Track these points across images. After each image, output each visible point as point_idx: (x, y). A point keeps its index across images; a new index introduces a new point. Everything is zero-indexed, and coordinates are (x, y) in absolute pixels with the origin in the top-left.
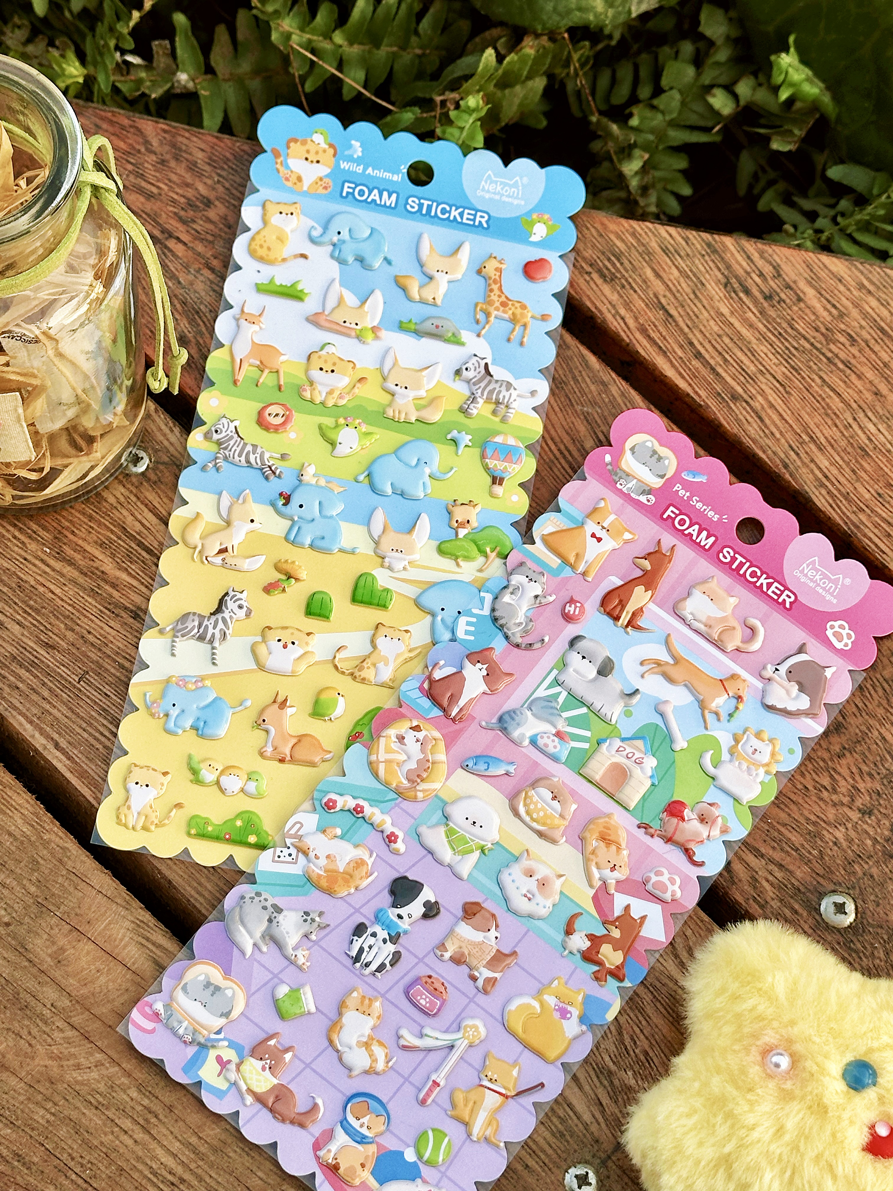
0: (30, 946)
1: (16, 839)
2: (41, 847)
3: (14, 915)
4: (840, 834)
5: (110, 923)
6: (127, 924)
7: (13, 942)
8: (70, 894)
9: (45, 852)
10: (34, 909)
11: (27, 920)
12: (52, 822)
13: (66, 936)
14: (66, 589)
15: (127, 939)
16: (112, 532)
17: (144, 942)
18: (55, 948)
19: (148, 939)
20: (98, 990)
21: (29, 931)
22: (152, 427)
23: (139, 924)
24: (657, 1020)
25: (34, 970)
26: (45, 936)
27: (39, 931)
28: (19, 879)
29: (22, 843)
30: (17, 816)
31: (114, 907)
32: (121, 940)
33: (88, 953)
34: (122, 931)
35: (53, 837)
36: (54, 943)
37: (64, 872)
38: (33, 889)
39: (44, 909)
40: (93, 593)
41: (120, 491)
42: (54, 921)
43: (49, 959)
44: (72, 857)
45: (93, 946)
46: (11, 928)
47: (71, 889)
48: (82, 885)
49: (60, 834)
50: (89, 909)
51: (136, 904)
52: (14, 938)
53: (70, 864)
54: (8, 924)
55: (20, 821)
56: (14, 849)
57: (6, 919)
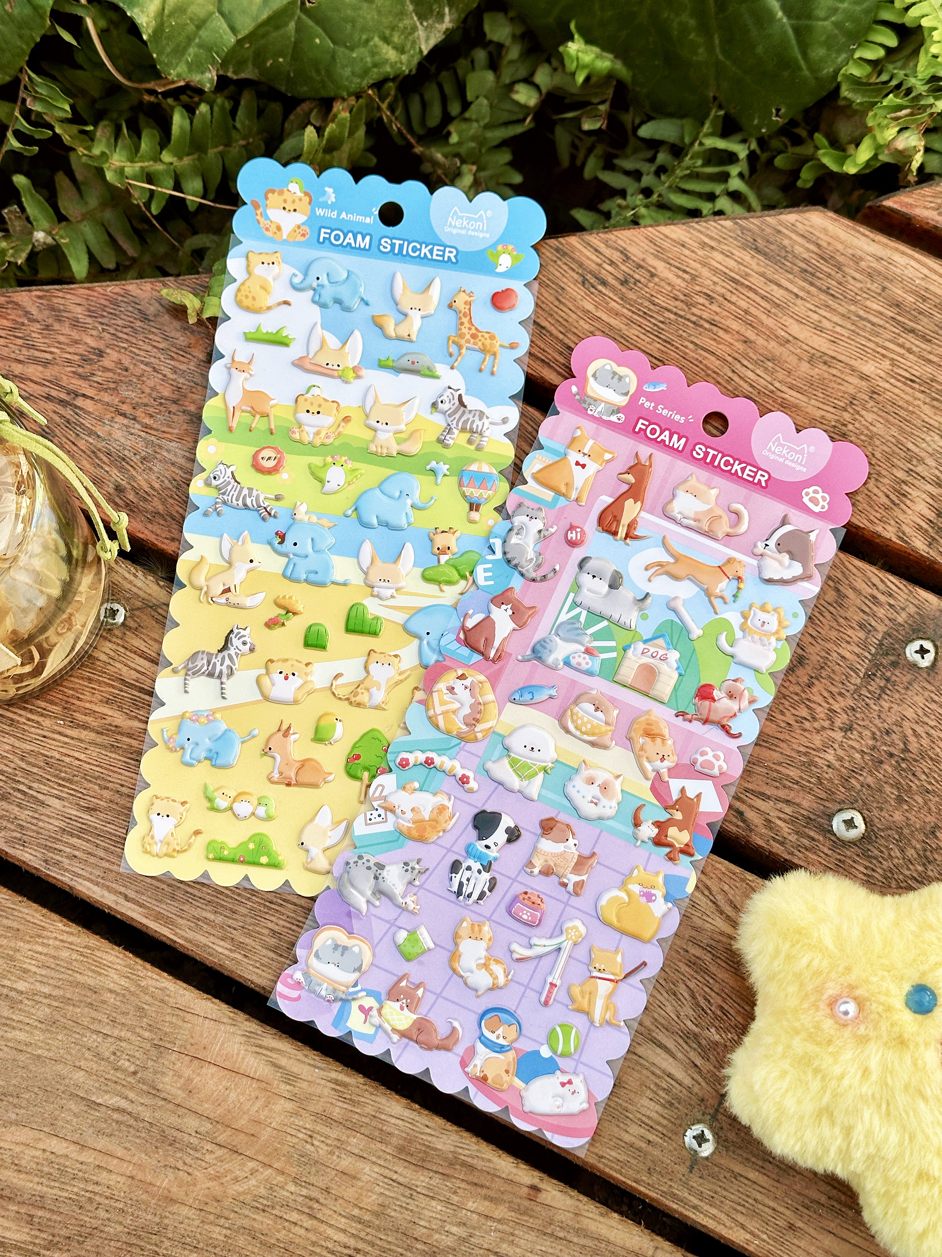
0: (160, 1086)
1: (117, 994)
2: (142, 994)
3: (138, 1062)
4: (830, 757)
5: (223, 1044)
6: (238, 1039)
7: (145, 1088)
8: (181, 1027)
9: (147, 998)
10: (154, 1052)
11: (150, 1063)
12: (145, 968)
13: (188, 1067)
14: (88, 752)
15: (242, 1052)
16: (113, 687)
17: (258, 1050)
18: (182, 1081)
19: (260, 1047)
20: (231, 1106)
21: (156, 1072)
22: (117, 578)
23: (249, 1035)
24: (722, 975)
25: (171, 1106)
26: (171, 1073)
27: (164, 1070)
28: (131, 1029)
29: (124, 996)
30: (112, 973)
31: (222, 1027)
32: (238, 1054)
33: (212, 1075)
34: (236, 1046)
35: (150, 982)
36: (180, 1077)
37: (169, 1011)
38: (147, 1034)
39: (162, 1049)
40: (113, 748)
41: (107, 647)
42: (174, 1056)
43: (180, 1092)
44: (172, 994)
45: (215, 1069)
46: (139, 1075)
47: (180, 1023)
48: (188, 1017)
49: (155, 976)
50: (201, 1036)
51: (241, 1017)
52: (144, 1084)
53: (172, 1001)
54: (135, 1073)
55: (116, 977)
56: (118, 1003)
57: (132, 1069)
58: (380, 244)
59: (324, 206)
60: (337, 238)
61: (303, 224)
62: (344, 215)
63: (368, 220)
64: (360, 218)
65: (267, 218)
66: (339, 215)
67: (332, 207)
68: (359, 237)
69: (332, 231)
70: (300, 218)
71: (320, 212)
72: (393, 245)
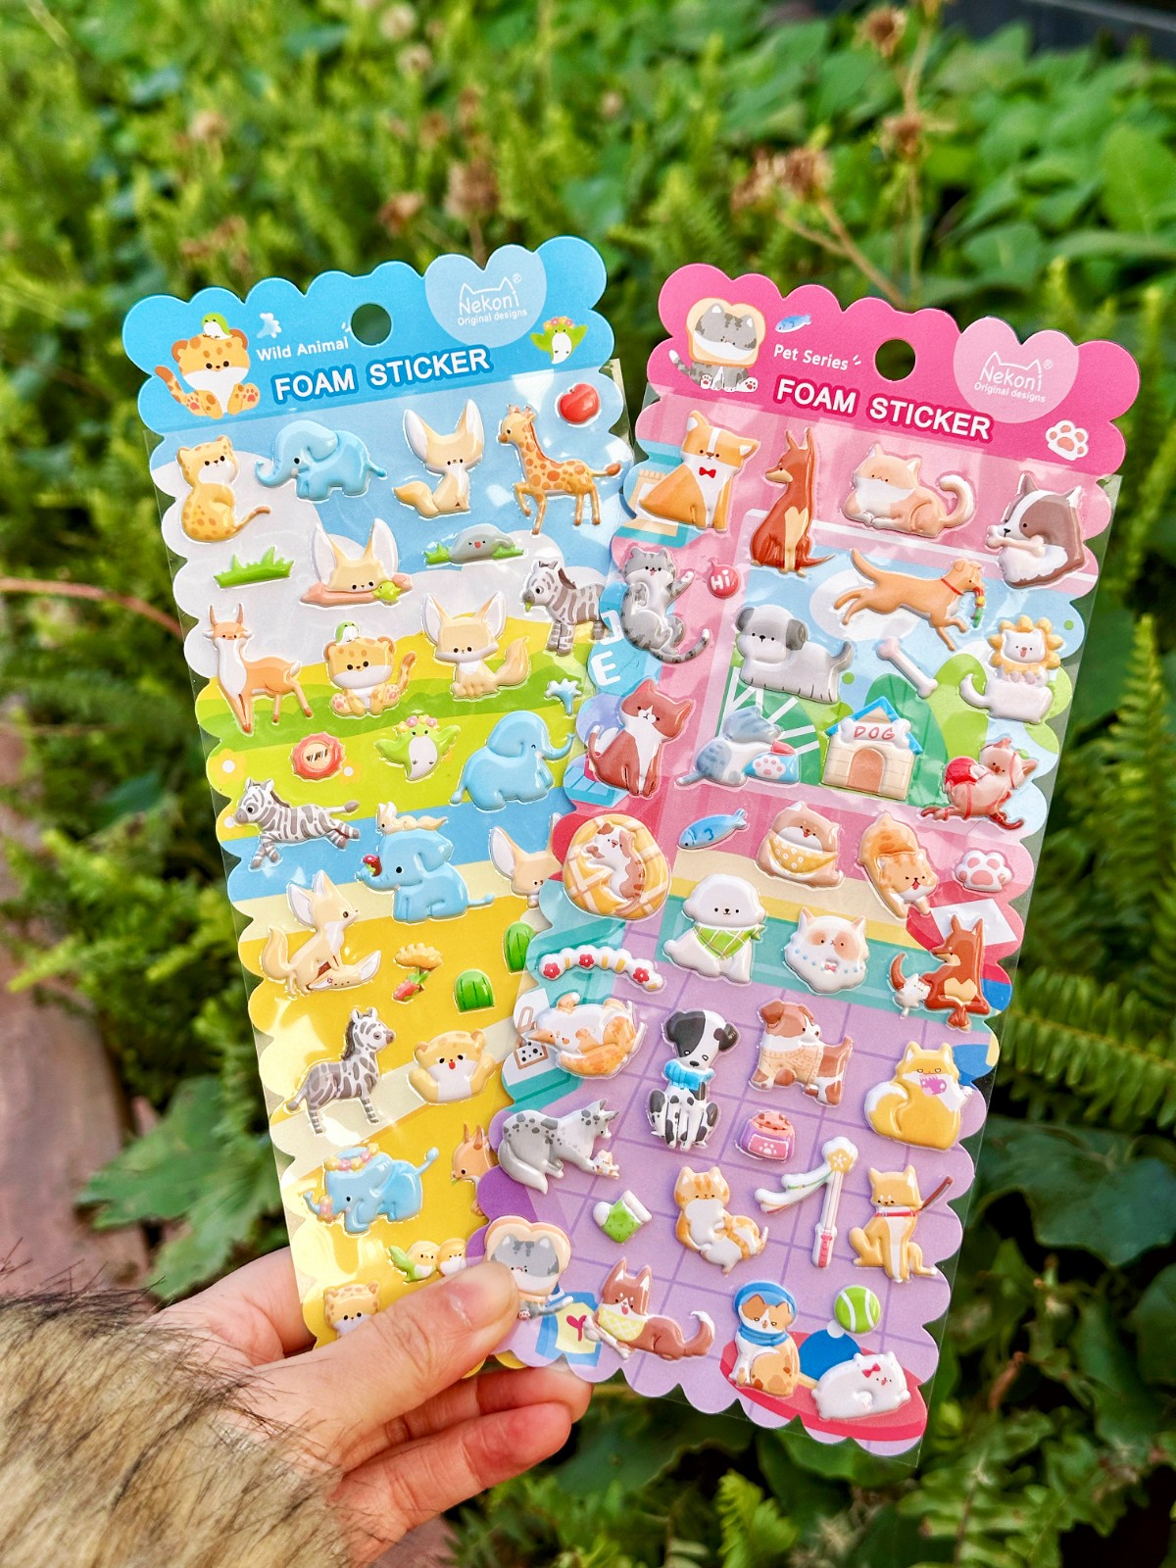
58: (370, 376)
59: (268, 342)
60: (303, 386)
61: (246, 380)
62: (301, 349)
63: (340, 345)
64: (328, 345)
65: (188, 389)
66: (294, 351)
67: (280, 341)
68: (336, 375)
69: (292, 378)
70: (238, 373)
71: (264, 355)
72: (389, 372)
